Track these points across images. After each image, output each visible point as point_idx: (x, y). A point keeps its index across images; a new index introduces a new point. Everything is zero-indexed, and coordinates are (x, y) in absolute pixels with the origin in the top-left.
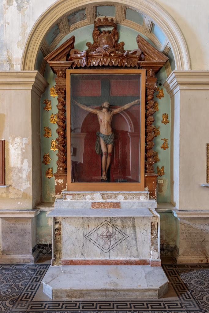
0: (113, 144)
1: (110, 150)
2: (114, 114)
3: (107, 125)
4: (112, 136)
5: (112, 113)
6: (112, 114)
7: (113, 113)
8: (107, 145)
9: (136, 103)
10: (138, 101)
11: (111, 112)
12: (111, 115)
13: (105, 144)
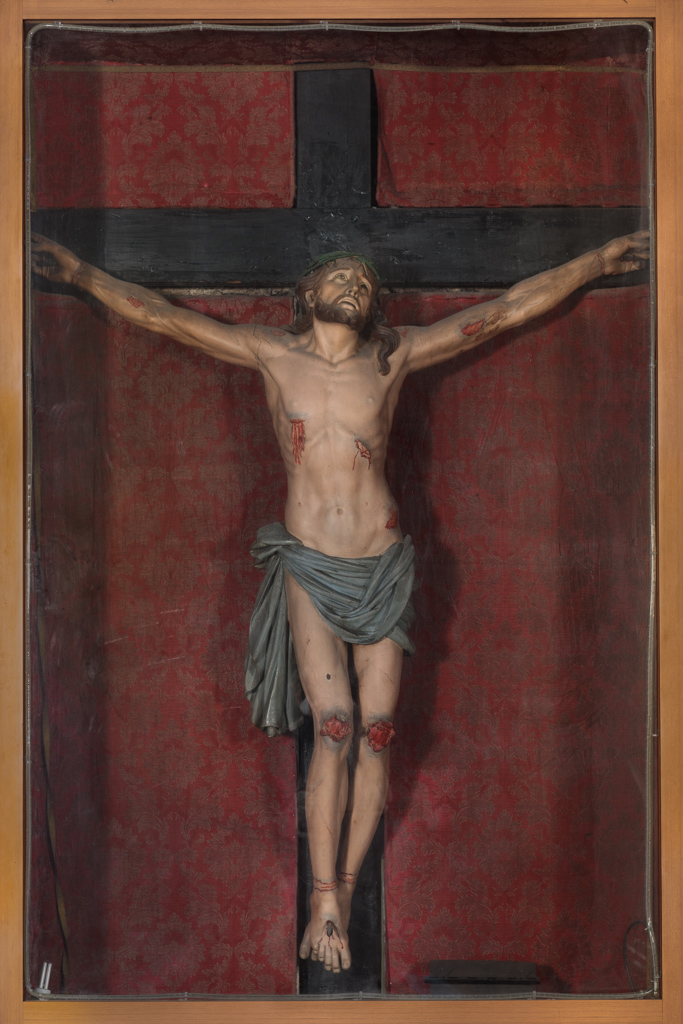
0: (404, 640)
1: (378, 698)
2: (415, 366)
3: (356, 467)
4: (397, 570)
5: (395, 359)
6: (394, 370)
7: (405, 363)
8: (350, 649)
9: (608, 269)
10: (630, 250)
11: (391, 351)
12: (386, 381)
13: (334, 639)
